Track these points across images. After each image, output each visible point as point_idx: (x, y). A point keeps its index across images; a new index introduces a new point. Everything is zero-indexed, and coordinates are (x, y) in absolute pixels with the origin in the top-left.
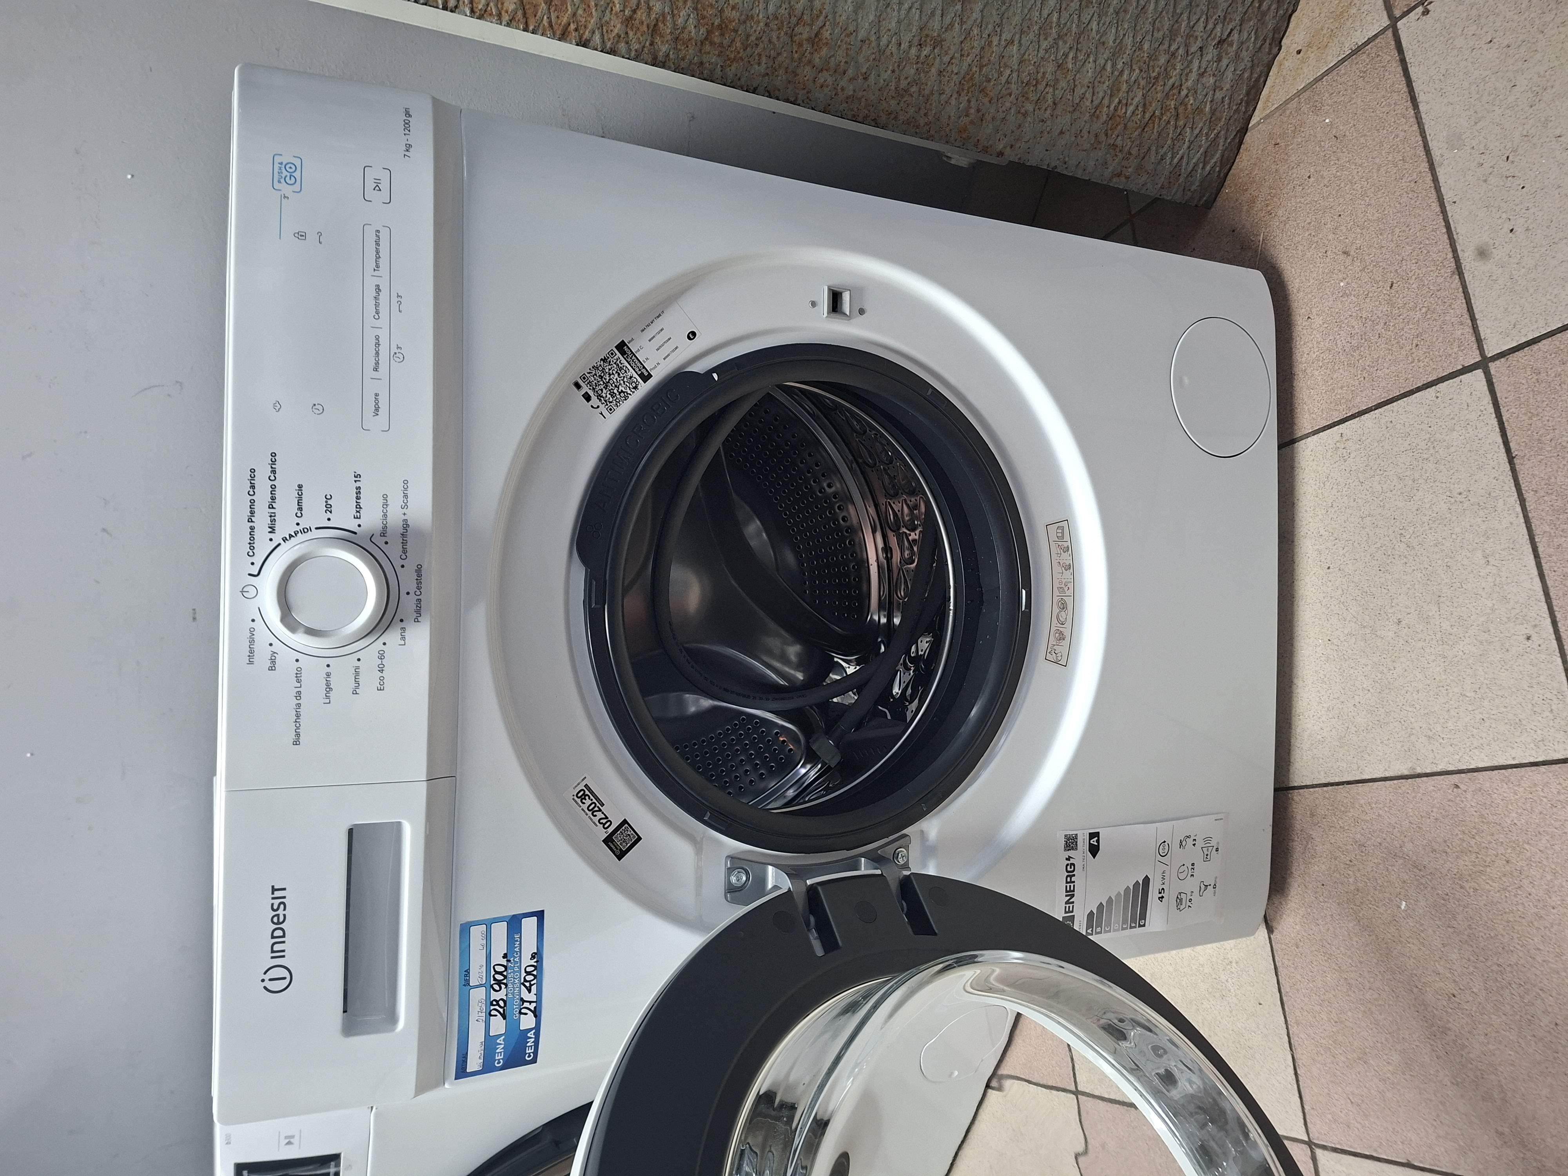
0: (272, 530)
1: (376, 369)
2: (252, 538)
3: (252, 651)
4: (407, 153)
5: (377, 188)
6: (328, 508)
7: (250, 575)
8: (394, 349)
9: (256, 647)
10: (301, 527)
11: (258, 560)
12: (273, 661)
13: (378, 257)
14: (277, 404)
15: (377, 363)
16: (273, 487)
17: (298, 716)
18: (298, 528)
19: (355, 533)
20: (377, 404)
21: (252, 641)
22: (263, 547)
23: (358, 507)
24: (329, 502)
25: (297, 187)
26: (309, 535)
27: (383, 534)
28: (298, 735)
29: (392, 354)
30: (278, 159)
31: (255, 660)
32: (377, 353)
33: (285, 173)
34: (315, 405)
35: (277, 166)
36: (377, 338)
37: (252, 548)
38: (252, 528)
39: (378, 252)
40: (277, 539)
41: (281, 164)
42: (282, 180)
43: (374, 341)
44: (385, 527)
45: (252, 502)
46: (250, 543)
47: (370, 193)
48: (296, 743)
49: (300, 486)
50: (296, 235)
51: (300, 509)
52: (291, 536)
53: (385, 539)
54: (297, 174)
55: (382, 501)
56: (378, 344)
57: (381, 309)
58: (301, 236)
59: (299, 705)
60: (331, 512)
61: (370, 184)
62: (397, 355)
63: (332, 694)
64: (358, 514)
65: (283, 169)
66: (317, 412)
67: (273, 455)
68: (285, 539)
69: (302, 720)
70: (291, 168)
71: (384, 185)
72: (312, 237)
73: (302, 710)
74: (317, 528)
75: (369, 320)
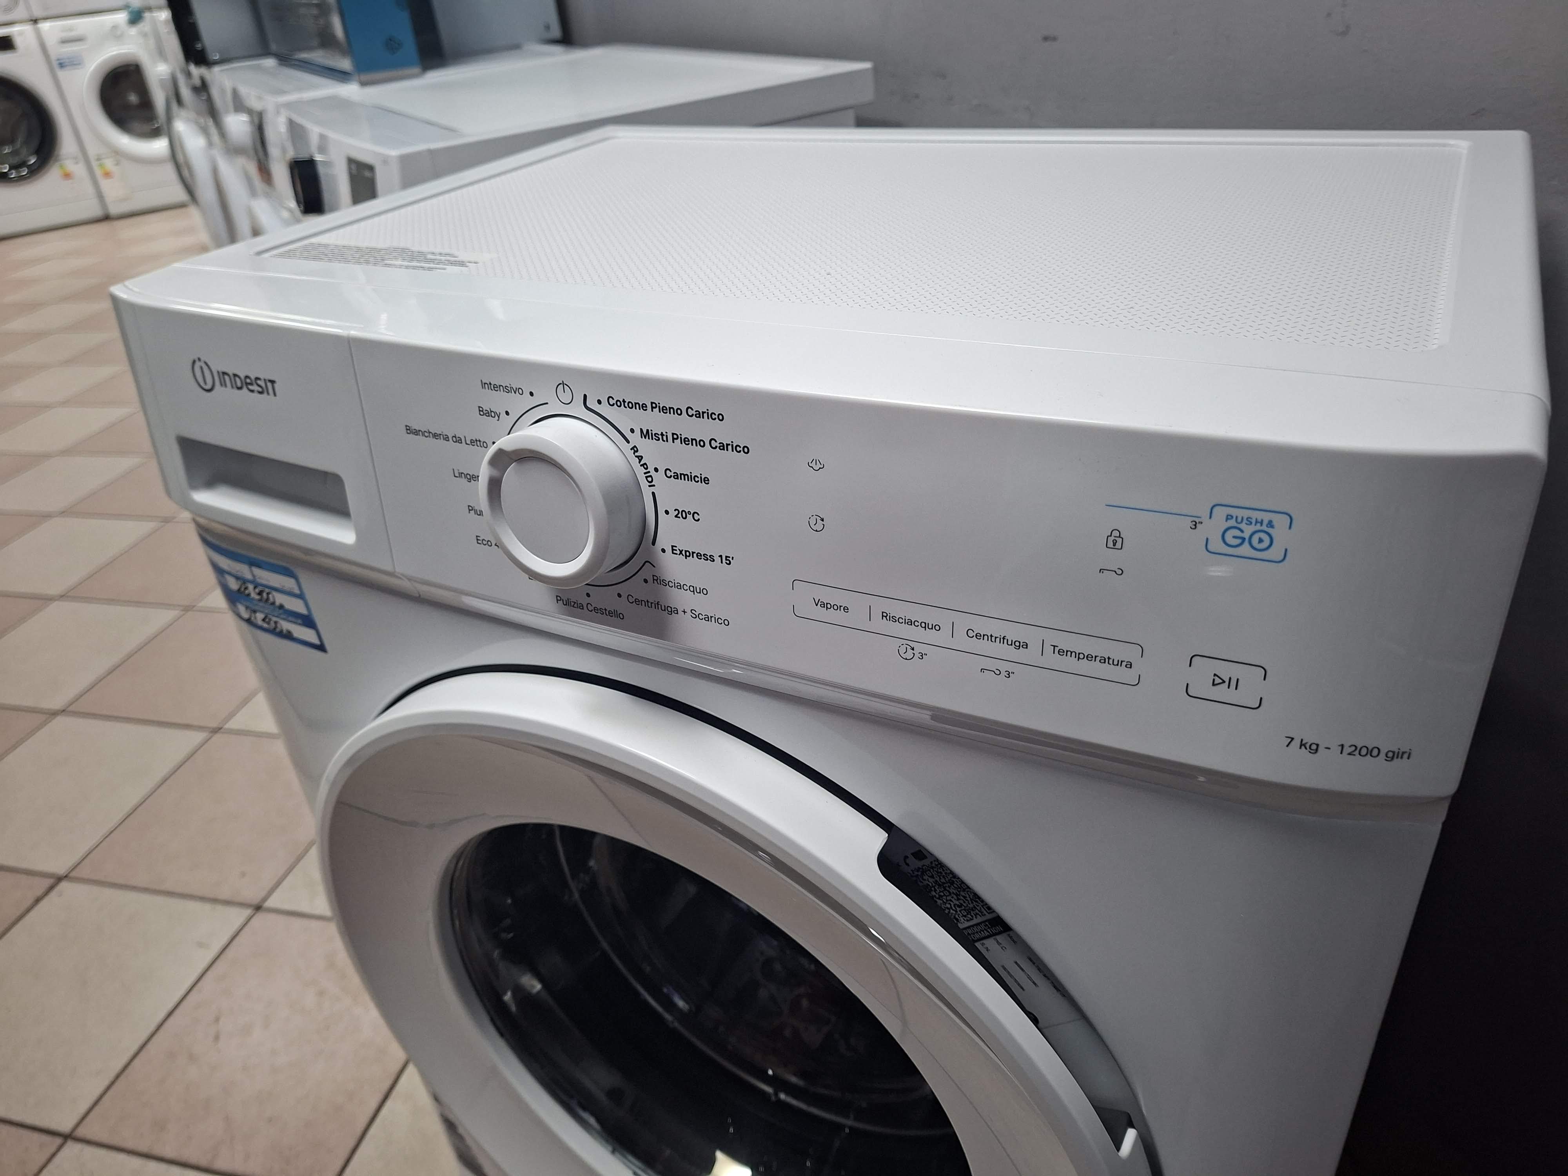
0: (646, 434)
1: (884, 615)
2: (633, 405)
3: (496, 388)
4: (1296, 743)
5: (1217, 681)
6: (681, 514)
7: (585, 396)
8: (919, 648)
9: (501, 394)
10: (653, 473)
11: (604, 409)
12: (489, 414)
13: (1079, 656)
14: (819, 466)
15: (894, 619)
16: (701, 443)
17: (436, 436)
18: (651, 469)
19: (654, 543)
20: (832, 607)
21: (508, 390)
22: (623, 418)
23: (687, 554)
24: (690, 517)
25: (1216, 544)
26: (644, 484)
27: (657, 579)
28: (416, 432)
29: (912, 644)
30: (1281, 521)
31: (487, 391)
32: (911, 623)
33: (1248, 530)
34: (822, 520)
35: (1266, 517)
36: (936, 628)
37: (620, 403)
38: (644, 407)
39: (1089, 657)
40: (636, 439)
41: (1270, 524)
42: (1232, 523)
43: (931, 622)
44: (664, 583)
45: (678, 412)
46: (624, 401)
47: (1205, 669)
48: (409, 430)
49: (706, 480)
50: (1116, 533)
51: (677, 476)
52: (640, 458)
53: (650, 580)
54: (1245, 550)
55: (699, 585)
56: (925, 626)
57: (985, 642)
58: (1115, 541)
59: (446, 438)
60: (676, 516)
61: (1226, 671)
62: (910, 651)
63: (464, 481)
64: (678, 552)
65: (1258, 527)
66: (813, 522)
67: (746, 450)
68: (635, 449)
69: (431, 440)
70: (1261, 541)
71: (1221, 693)
72: (1114, 558)
73: (441, 442)
74: (653, 494)
75: (963, 622)
